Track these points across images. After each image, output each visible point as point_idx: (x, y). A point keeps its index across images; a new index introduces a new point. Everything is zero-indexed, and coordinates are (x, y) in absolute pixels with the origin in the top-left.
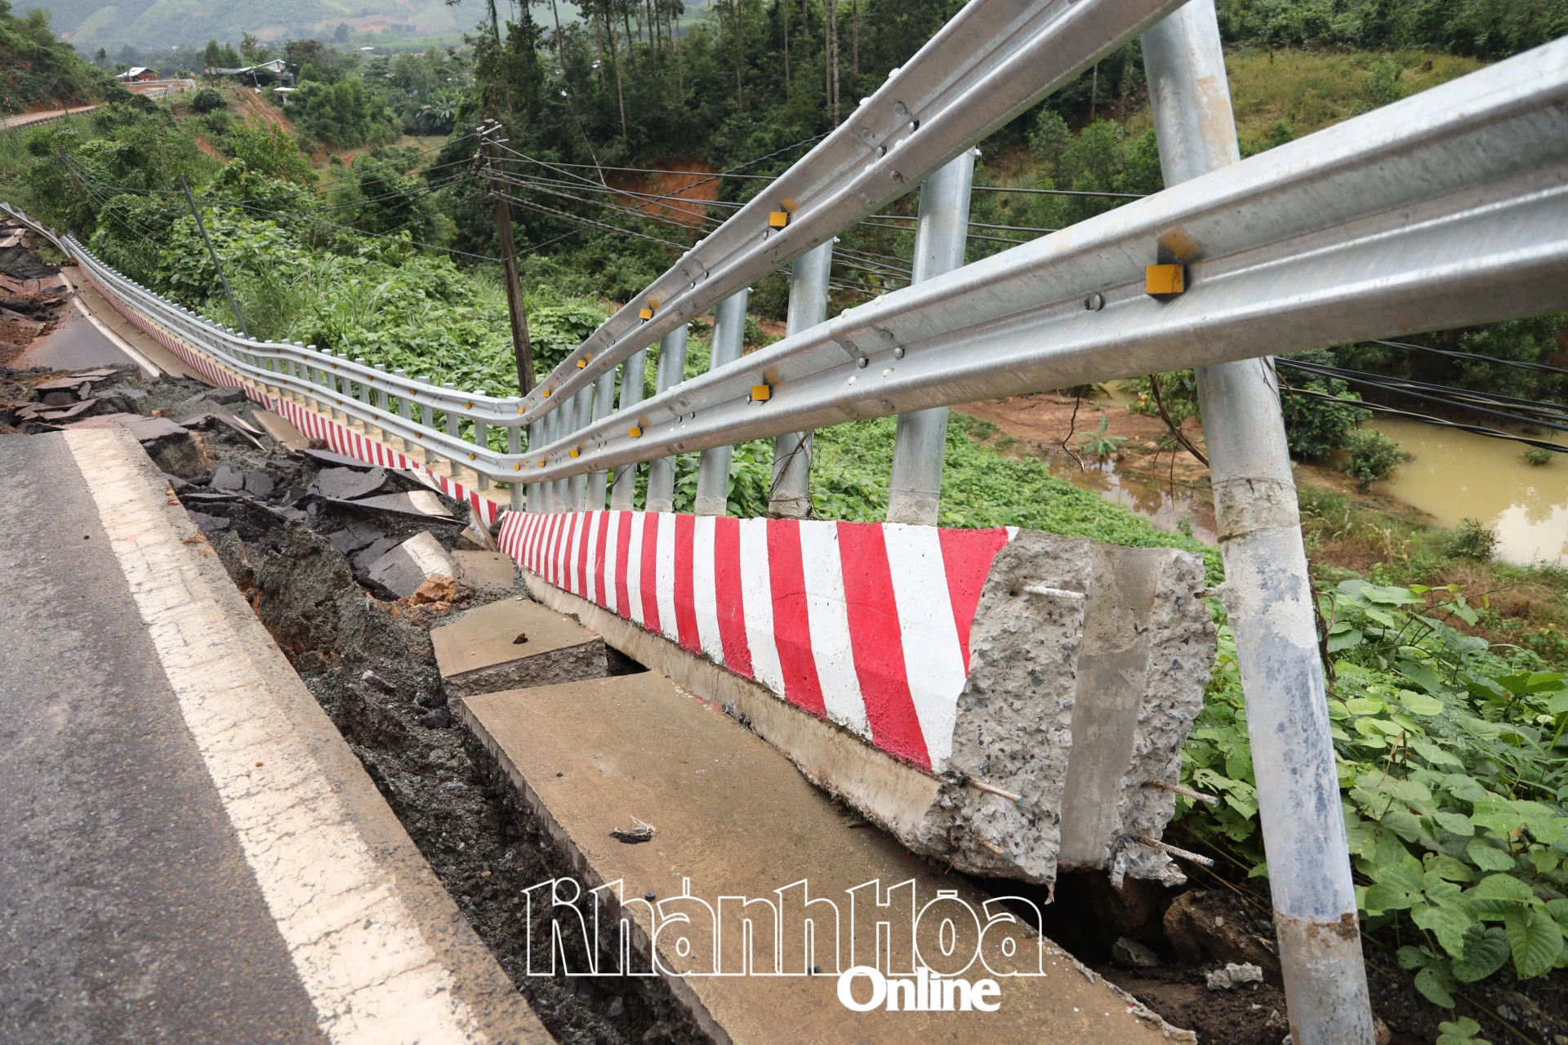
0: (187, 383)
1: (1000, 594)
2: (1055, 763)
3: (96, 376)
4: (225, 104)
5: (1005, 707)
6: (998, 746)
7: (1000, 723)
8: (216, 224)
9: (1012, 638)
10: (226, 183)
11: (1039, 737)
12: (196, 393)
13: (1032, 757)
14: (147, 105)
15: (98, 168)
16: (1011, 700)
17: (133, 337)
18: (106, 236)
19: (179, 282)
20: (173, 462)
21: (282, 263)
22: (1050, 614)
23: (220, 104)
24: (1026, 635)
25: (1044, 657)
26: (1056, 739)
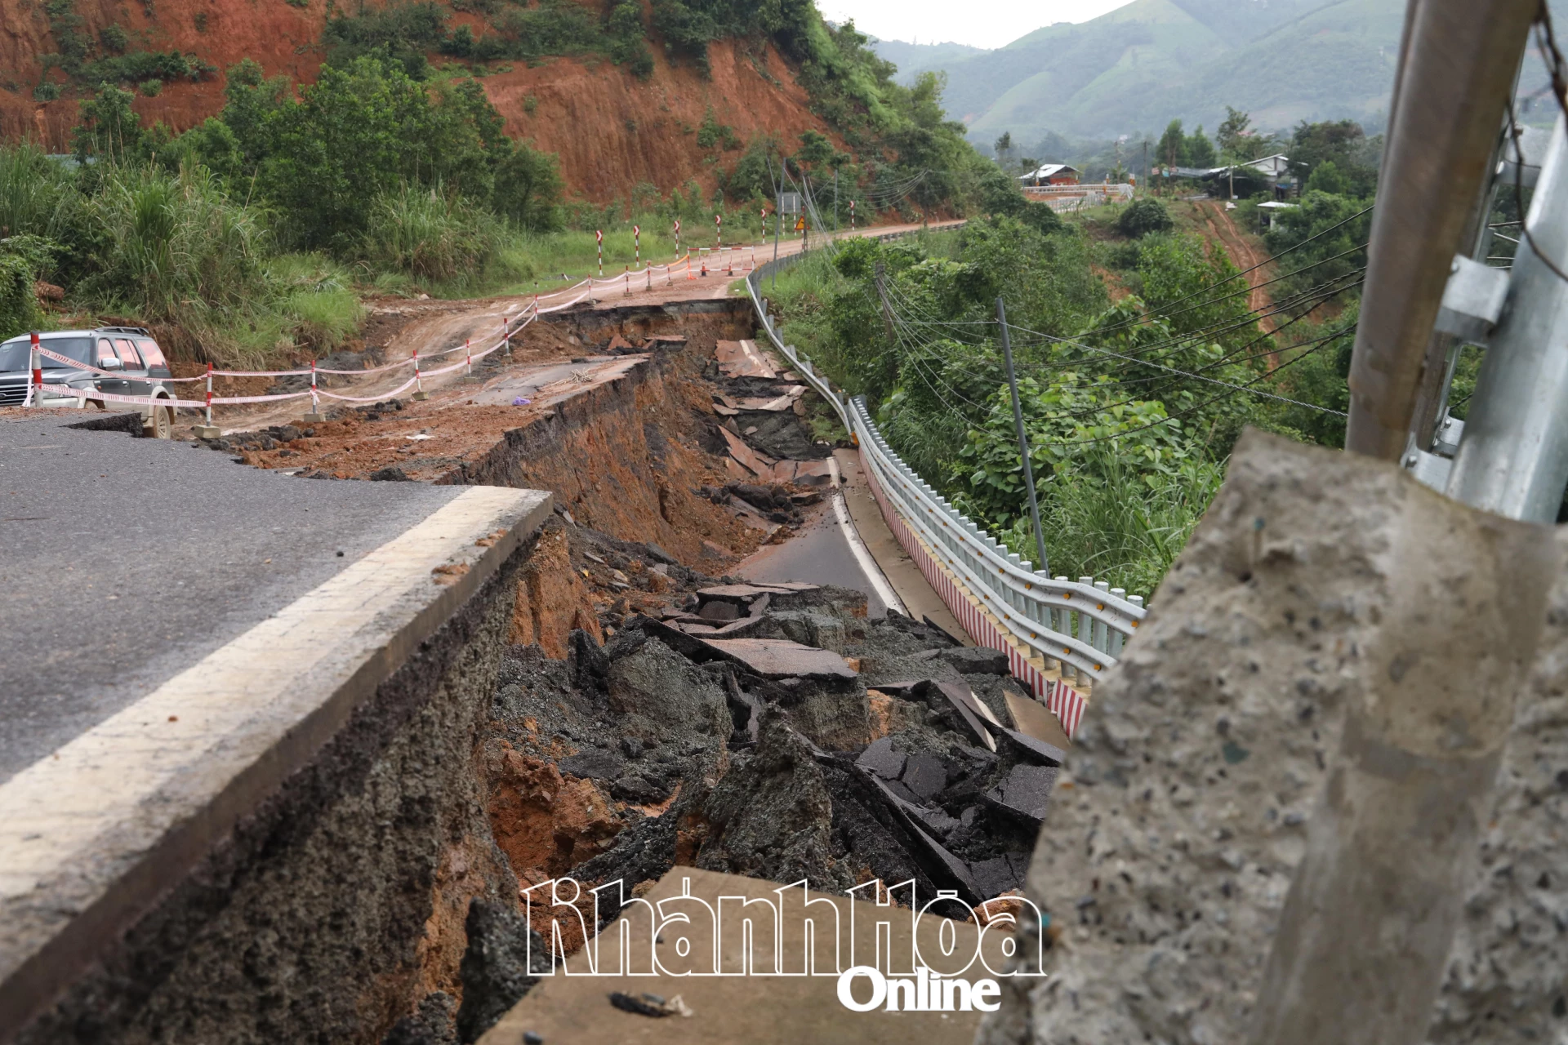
0: (926, 632)
1: (1213, 571)
2: (1242, 941)
3: (782, 587)
4: (1170, 224)
5: (1159, 792)
6: (1121, 865)
7: (1141, 821)
8: (1067, 400)
9: (1196, 648)
10: (1106, 335)
11: (1221, 879)
12: (930, 648)
13: (1197, 916)
14: (1046, 220)
15: (923, 299)
16: (1174, 780)
17: (893, 562)
18: (903, 403)
19: (983, 484)
20: (818, 720)
21: (1152, 472)
22: (1290, 617)
23: (1162, 225)
24: (1225, 647)
25: (1252, 700)
26: (1253, 890)
